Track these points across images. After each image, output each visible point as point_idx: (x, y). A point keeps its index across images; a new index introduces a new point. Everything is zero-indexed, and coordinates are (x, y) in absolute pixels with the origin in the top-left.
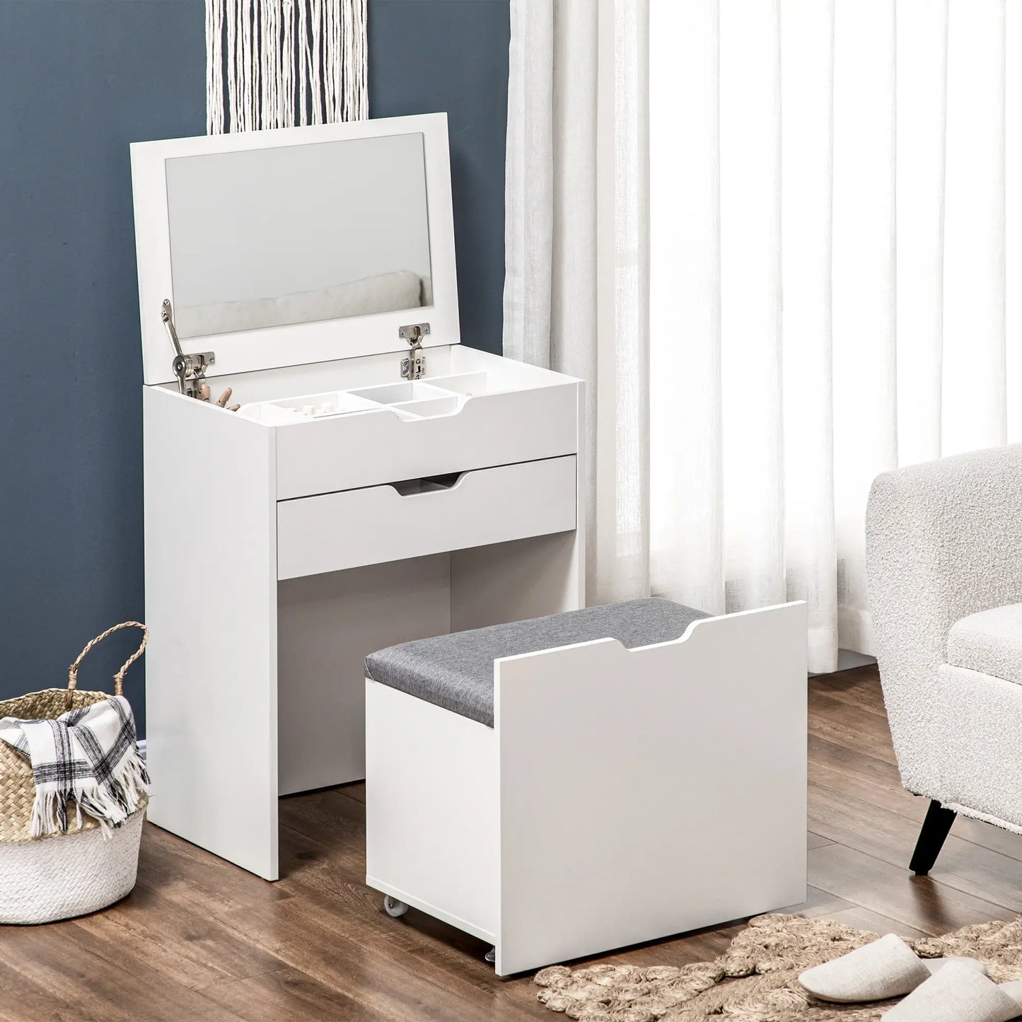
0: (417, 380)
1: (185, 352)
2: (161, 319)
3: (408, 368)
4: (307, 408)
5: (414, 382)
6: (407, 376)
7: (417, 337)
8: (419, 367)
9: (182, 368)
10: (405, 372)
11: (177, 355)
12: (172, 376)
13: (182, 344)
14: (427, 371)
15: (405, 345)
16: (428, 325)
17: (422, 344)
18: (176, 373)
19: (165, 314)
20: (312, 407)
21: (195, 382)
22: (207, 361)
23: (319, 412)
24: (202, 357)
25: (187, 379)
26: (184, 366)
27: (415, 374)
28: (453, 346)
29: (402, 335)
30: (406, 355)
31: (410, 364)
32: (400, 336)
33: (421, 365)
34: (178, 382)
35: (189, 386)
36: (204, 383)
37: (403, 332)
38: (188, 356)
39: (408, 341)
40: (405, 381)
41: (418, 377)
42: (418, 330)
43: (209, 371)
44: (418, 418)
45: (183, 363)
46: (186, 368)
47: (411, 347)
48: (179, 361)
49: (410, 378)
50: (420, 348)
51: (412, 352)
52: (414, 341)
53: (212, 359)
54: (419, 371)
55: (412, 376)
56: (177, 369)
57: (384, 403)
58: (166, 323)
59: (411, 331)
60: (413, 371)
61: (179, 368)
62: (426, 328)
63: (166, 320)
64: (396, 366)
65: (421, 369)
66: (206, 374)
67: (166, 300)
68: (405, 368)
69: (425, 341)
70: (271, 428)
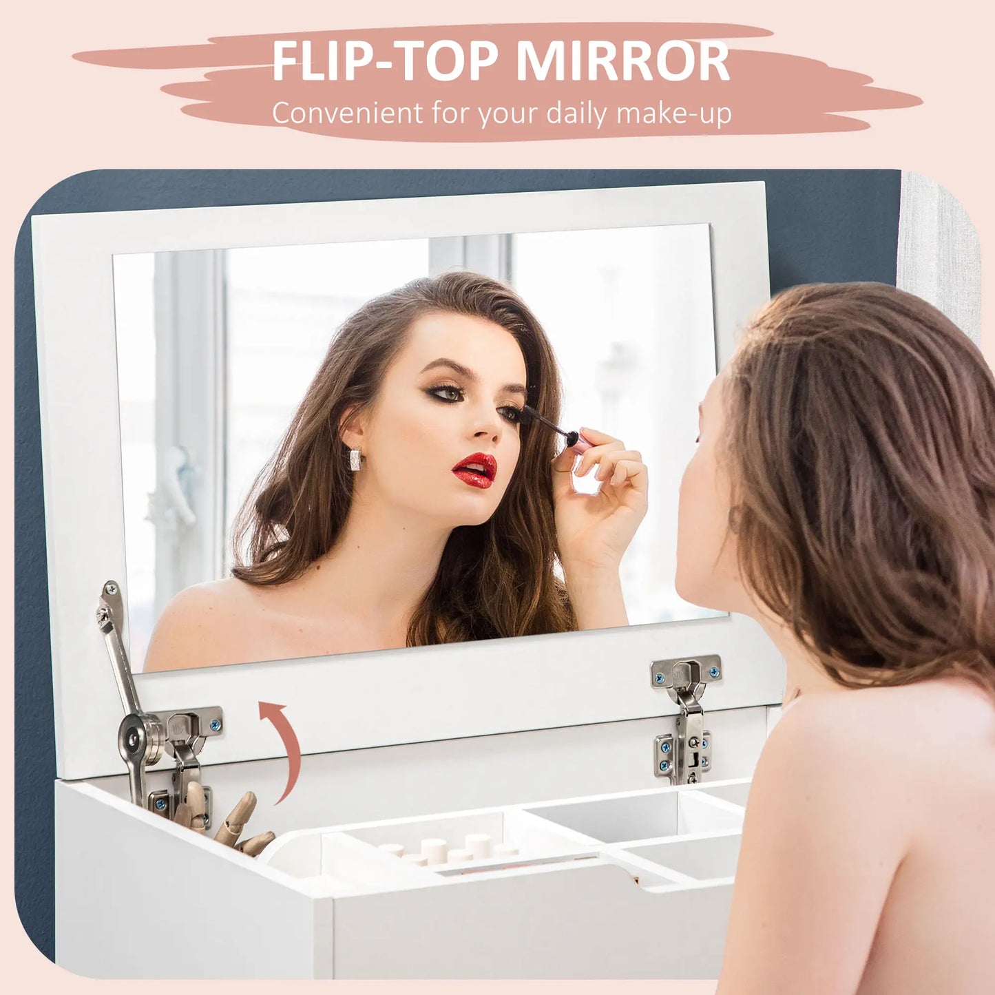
0: (692, 785)
1: (147, 707)
2: (95, 627)
3: (670, 756)
4: (430, 845)
5: (685, 790)
6: (669, 775)
7: (693, 687)
8: (696, 755)
9: (137, 742)
10: (663, 765)
11: (128, 712)
12: (116, 760)
13: (141, 686)
14: (714, 763)
15: (666, 703)
16: (716, 659)
17: (704, 703)
18: (124, 753)
19: (105, 615)
20: (444, 842)
21: (176, 775)
22: (205, 728)
23: (457, 859)
24: (193, 717)
25: (148, 768)
26: (141, 738)
27: (687, 771)
28: (772, 709)
29: (657, 681)
30: (667, 728)
31: (674, 748)
32: (653, 684)
33: (700, 750)
34: (129, 774)
35: (157, 785)
36: (196, 780)
37: (660, 673)
38: (153, 717)
39: (670, 694)
40: (664, 787)
41: (693, 779)
42: (694, 670)
43: (209, 751)
44: (684, 882)
45: (141, 732)
46: (146, 743)
47: (677, 709)
48: (132, 725)
49: (676, 778)
50: (698, 711)
51: (679, 720)
52: (684, 694)
53: (218, 724)
54: (696, 764)
55: (680, 774)
56: (127, 746)
57: (608, 840)
58: (108, 637)
59: (677, 670)
60: (681, 763)
61: (131, 742)
62: (714, 666)
63: (107, 629)
64: (644, 753)
65: (700, 759)
66: (202, 759)
67: (109, 582)
68: (663, 756)
69: (710, 695)
70: (319, 903)
